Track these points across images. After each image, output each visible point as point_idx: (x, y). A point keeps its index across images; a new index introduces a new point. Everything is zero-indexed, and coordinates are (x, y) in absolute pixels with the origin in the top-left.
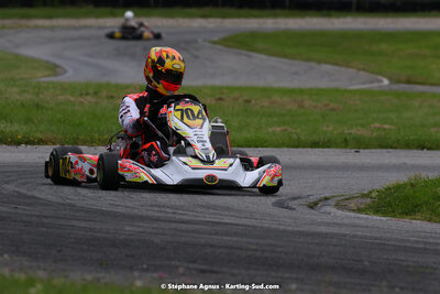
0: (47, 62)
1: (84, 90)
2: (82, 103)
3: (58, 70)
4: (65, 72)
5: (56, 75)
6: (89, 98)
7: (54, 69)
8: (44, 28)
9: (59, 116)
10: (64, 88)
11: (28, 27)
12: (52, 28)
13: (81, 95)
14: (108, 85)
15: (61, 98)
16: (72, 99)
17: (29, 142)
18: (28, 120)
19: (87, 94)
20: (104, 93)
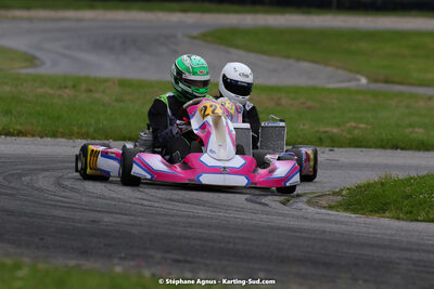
0: (26, 53)
1: (61, 83)
2: (60, 96)
3: (36, 62)
4: (43, 63)
5: (35, 66)
6: (67, 91)
7: (31, 60)
9: (38, 108)
10: (43, 80)
13: (60, 88)
14: (87, 79)
15: (41, 91)
16: (51, 92)
17: (8, 134)
19: (66, 87)
20: (83, 86)
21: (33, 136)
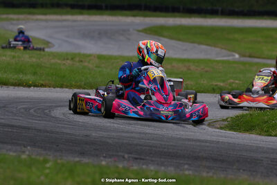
0: (44, 40)
1: (65, 57)
2: (64, 64)
3: (50, 45)
4: (54, 45)
6: (68, 61)
8: (42, 20)
9: (52, 71)
10: (55, 55)
11: (33, 19)
12: (46, 21)
13: (64, 59)
14: (79, 54)
15: (53, 61)
16: (59, 61)
17: (35, 86)
18: (35, 74)
19: (67, 59)
20: (77, 59)
21: (50, 87)
